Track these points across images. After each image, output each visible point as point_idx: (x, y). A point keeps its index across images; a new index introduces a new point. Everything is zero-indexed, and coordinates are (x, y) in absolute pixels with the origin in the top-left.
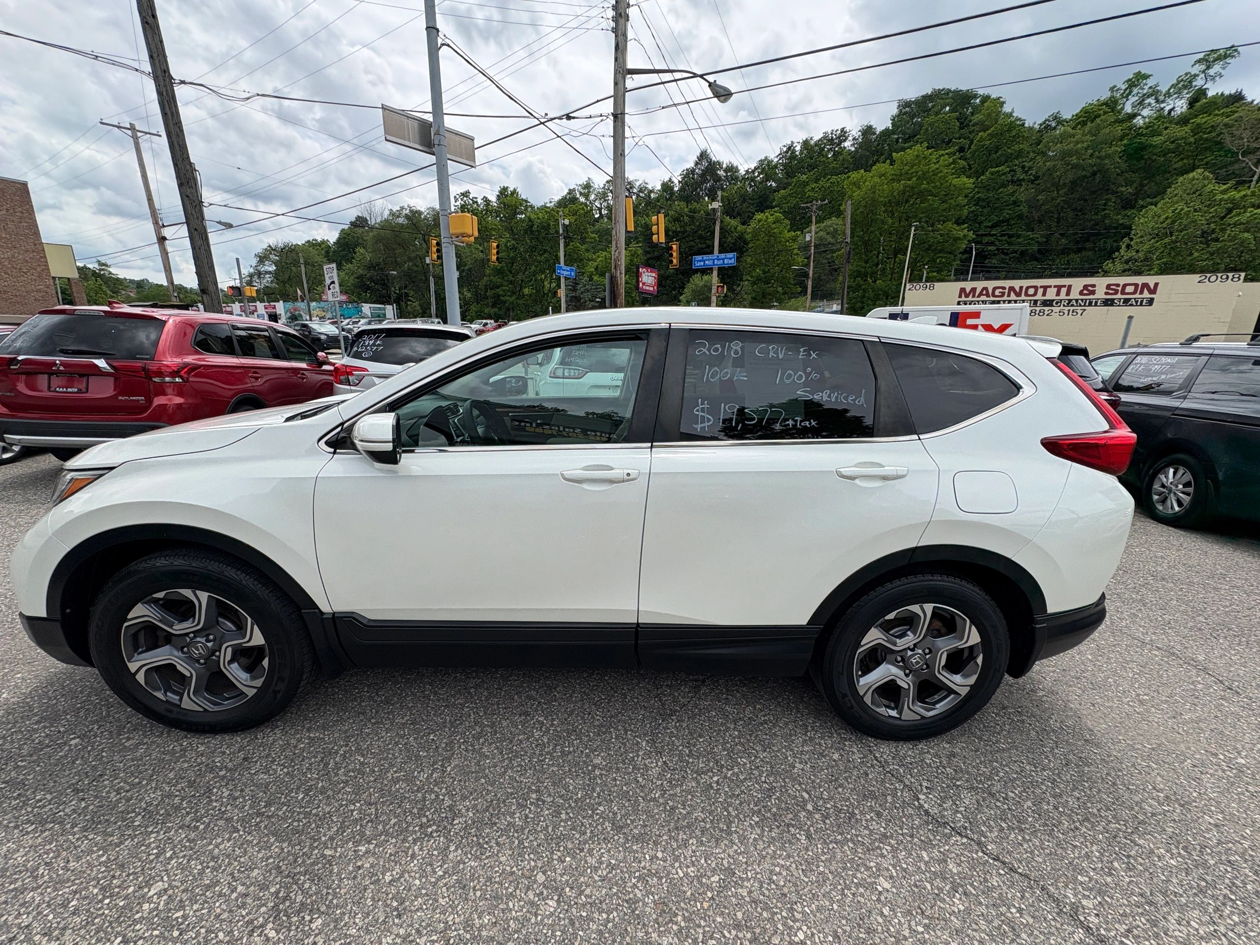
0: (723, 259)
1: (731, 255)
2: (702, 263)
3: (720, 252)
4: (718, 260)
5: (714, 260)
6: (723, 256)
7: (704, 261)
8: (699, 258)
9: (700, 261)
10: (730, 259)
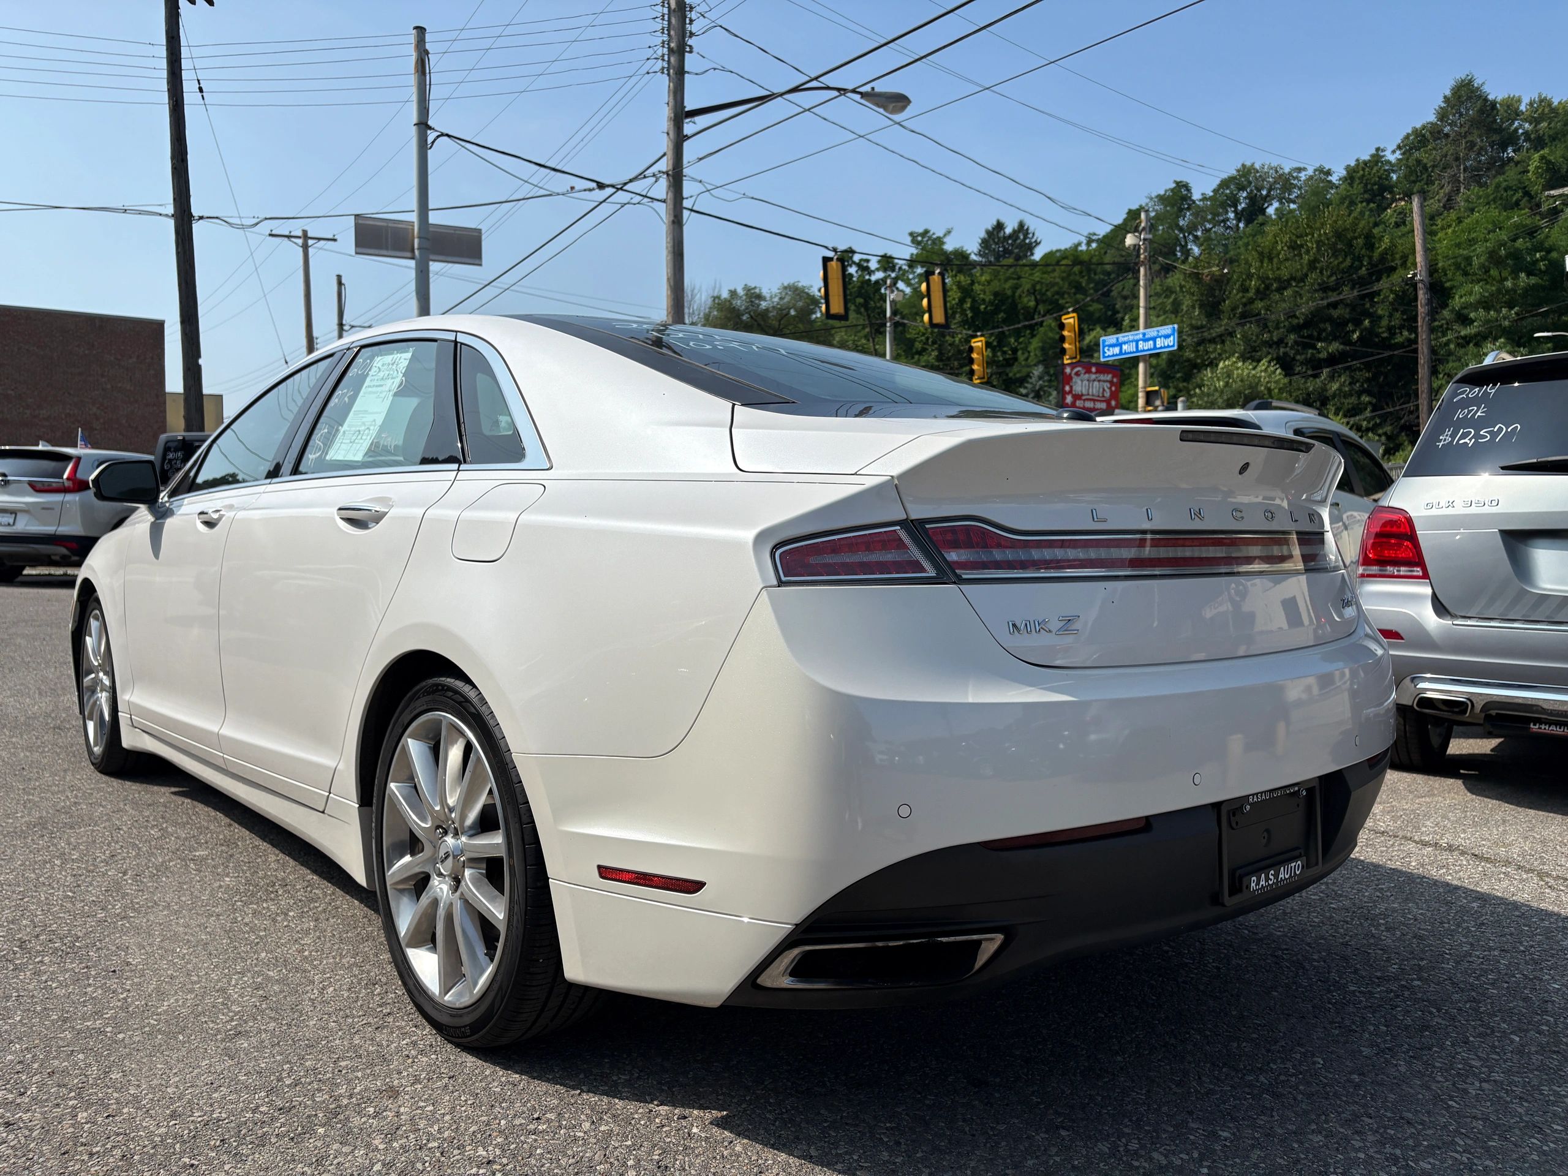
0: (1154, 339)
1: (1167, 329)
2: (1117, 350)
3: (1147, 327)
4: (1146, 340)
5: (1137, 342)
6: (1152, 332)
7: (1120, 345)
8: (1111, 339)
9: (1113, 346)
10: (1167, 337)
